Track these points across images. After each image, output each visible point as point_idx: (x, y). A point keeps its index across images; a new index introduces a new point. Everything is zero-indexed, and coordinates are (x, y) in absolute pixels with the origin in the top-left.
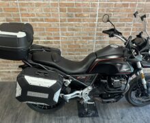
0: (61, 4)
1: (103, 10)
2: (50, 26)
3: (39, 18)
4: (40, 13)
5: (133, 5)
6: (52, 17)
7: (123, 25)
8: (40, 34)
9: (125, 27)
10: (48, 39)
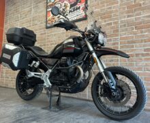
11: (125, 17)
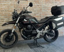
0: (14, 5)
2: (10, 13)
3: (4, 10)
4: (5, 8)
6: (10, 10)
7: (39, 13)
8: (5, 17)
10: (8, 19)
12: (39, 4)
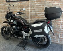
1: (32, 8)
5: (43, 5)
6: (15, 10)
9: (41, 15)
11: (47, 3)
12: (41, 3)
